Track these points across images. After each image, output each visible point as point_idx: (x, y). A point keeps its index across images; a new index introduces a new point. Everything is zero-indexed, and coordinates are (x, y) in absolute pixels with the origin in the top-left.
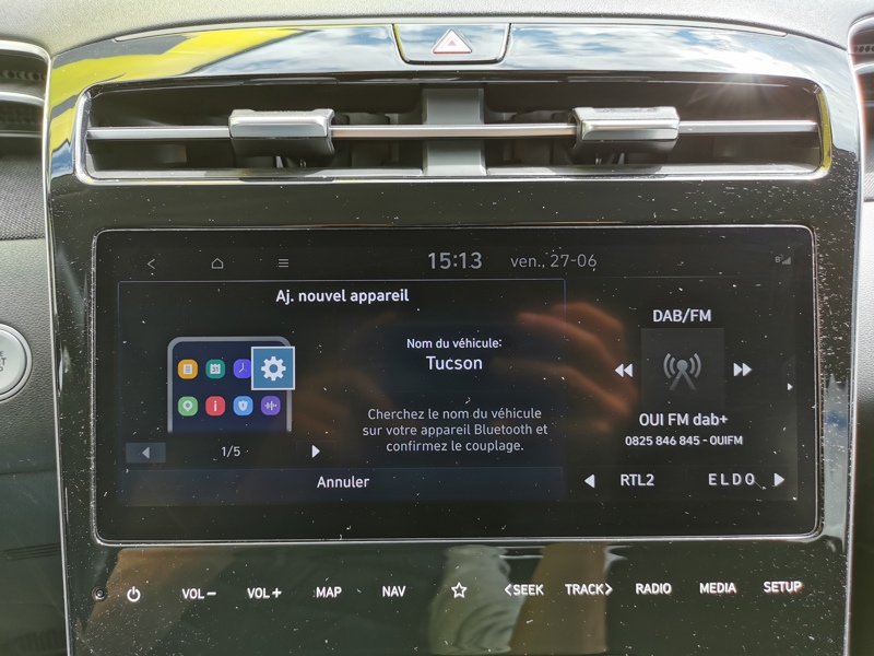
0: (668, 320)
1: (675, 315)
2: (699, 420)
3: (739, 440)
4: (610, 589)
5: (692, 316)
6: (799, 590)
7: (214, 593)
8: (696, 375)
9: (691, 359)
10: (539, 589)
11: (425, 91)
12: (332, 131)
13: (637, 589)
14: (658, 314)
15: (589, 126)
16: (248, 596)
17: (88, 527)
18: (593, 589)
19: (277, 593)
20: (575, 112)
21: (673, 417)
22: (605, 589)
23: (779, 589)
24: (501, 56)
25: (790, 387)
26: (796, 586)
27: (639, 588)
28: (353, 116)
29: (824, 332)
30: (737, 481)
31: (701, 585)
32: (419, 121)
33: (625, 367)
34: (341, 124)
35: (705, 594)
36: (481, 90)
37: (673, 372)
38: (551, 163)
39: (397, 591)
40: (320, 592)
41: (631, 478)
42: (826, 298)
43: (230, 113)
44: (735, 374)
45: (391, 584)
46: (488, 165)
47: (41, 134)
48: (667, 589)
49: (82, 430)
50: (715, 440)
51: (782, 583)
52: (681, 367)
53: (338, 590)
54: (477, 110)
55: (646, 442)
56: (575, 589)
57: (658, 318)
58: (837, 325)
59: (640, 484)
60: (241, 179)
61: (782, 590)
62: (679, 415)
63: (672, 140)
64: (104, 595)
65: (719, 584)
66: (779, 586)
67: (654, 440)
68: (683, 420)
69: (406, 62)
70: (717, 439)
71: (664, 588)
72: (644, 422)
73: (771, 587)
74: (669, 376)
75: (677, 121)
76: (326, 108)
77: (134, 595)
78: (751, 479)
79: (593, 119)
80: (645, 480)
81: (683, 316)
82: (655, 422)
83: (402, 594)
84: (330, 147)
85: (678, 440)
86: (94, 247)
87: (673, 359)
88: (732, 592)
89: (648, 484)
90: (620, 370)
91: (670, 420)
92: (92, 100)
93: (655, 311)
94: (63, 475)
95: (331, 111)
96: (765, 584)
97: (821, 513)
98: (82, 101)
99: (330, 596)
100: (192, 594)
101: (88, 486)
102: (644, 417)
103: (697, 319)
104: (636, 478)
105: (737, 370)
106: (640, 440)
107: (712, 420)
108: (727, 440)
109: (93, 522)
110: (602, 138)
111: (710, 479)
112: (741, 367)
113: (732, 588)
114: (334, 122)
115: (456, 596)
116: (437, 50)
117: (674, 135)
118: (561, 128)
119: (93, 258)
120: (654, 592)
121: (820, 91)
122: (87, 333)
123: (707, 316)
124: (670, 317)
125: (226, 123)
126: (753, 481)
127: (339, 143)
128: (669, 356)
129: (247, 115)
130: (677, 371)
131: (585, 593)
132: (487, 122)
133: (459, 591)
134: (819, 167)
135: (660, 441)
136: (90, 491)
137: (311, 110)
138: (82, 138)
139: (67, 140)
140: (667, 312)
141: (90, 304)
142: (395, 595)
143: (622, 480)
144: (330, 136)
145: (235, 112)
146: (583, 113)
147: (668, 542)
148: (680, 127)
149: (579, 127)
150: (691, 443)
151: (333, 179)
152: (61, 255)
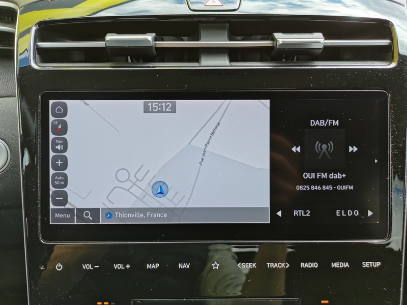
0: (317, 125)
1: (321, 123)
2: (332, 176)
3: (351, 188)
4: (288, 265)
5: (329, 123)
6: (379, 266)
7: (98, 266)
8: (331, 152)
9: (329, 144)
10: (254, 265)
11: (201, 25)
12: (155, 44)
13: (301, 265)
14: (313, 122)
15: (280, 41)
16: (114, 268)
17: (37, 235)
18: (280, 265)
19: (128, 266)
20: (273, 35)
21: (319, 174)
22: (286, 265)
23: (370, 265)
24: (237, 7)
25: (376, 161)
26: (378, 264)
27: (302, 265)
28: (164, 38)
29: (393, 142)
30: (350, 214)
31: (332, 263)
32: (198, 39)
33: (296, 148)
34: (159, 41)
35: (334, 267)
36: (228, 25)
37: (320, 150)
38: (261, 60)
39: (186, 266)
40: (148, 266)
41: (299, 212)
42: (394, 126)
43: (106, 35)
44: (350, 151)
45: (183, 262)
46: (231, 61)
47: (14, 47)
48: (316, 265)
49: (34, 188)
50: (340, 188)
51: (371, 263)
52: (324, 148)
53: (157, 265)
54: (226, 34)
55: (306, 188)
56: (271, 265)
57: (313, 124)
58: (399, 139)
59: (303, 215)
60: (111, 67)
61: (371, 266)
62: (322, 174)
63: (320, 49)
64: (45, 267)
65: (341, 263)
66: (370, 264)
67: (310, 187)
68: (324, 176)
69: (191, 10)
70: (341, 187)
71: (314, 265)
72: (306, 177)
73: (366, 265)
74: (318, 152)
75: (323, 40)
76: (152, 33)
77: (59, 267)
78: (357, 213)
79: (282, 38)
80: (306, 213)
81: (325, 123)
82: (310, 177)
83: (188, 267)
84: (154, 51)
85: (322, 187)
86: (39, 100)
87: (320, 144)
88: (347, 267)
89: (307, 215)
90: (294, 149)
91: (318, 176)
92: (39, 28)
93: (311, 121)
94: (25, 210)
95: (154, 34)
96: (363, 263)
97: (390, 229)
98: (34, 29)
99: (153, 268)
100: (87, 267)
101: (37, 215)
102: (306, 174)
103: (332, 124)
104: (301, 212)
105: (351, 149)
106: (303, 188)
107: (338, 176)
108: (345, 187)
109: (40, 232)
110: (287, 47)
111: (337, 213)
112: (353, 148)
113: (347, 265)
114: (156, 39)
115: (214, 268)
116: (207, 5)
117: (321, 46)
118: (267, 43)
119: (39, 105)
120: (309, 267)
121: (392, 25)
122: (36, 141)
123: (336, 123)
124: (318, 124)
125: (103, 40)
126: (358, 214)
127: (159, 49)
128: (318, 142)
129: (114, 36)
130: (322, 149)
131: (276, 267)
132: (230, 40)
133: (216, 266)
134: (391, 63)
135: (313, 188)
136: (38, 218)
137: (145, 34)
138: (34, 47)
139: (26, 49)
140: (317, 121)
141: (38, 127)
142: (185, 268)
143: (295, 213)
144: (154, 46)
145: (108, 34)
146: (277, 35)
147: (316, 243)
148: (325, 43)
149: (275, 42)
150: (328, 189)
151: (156, 67)
152: (24, 104)
